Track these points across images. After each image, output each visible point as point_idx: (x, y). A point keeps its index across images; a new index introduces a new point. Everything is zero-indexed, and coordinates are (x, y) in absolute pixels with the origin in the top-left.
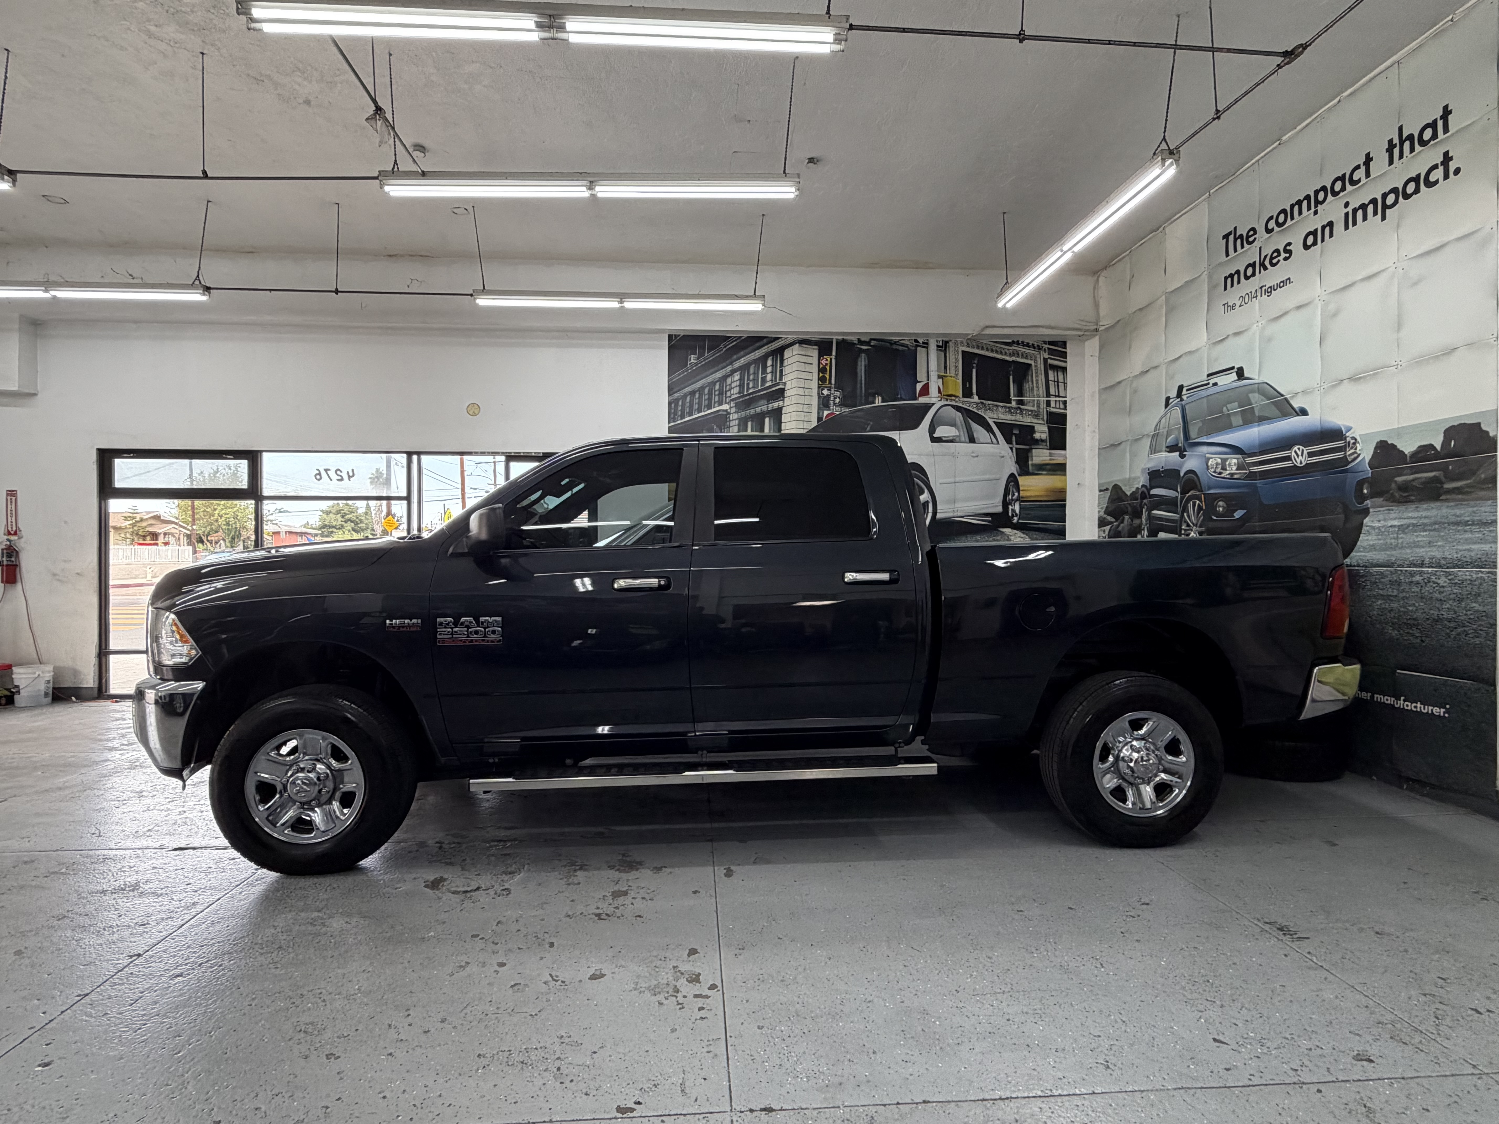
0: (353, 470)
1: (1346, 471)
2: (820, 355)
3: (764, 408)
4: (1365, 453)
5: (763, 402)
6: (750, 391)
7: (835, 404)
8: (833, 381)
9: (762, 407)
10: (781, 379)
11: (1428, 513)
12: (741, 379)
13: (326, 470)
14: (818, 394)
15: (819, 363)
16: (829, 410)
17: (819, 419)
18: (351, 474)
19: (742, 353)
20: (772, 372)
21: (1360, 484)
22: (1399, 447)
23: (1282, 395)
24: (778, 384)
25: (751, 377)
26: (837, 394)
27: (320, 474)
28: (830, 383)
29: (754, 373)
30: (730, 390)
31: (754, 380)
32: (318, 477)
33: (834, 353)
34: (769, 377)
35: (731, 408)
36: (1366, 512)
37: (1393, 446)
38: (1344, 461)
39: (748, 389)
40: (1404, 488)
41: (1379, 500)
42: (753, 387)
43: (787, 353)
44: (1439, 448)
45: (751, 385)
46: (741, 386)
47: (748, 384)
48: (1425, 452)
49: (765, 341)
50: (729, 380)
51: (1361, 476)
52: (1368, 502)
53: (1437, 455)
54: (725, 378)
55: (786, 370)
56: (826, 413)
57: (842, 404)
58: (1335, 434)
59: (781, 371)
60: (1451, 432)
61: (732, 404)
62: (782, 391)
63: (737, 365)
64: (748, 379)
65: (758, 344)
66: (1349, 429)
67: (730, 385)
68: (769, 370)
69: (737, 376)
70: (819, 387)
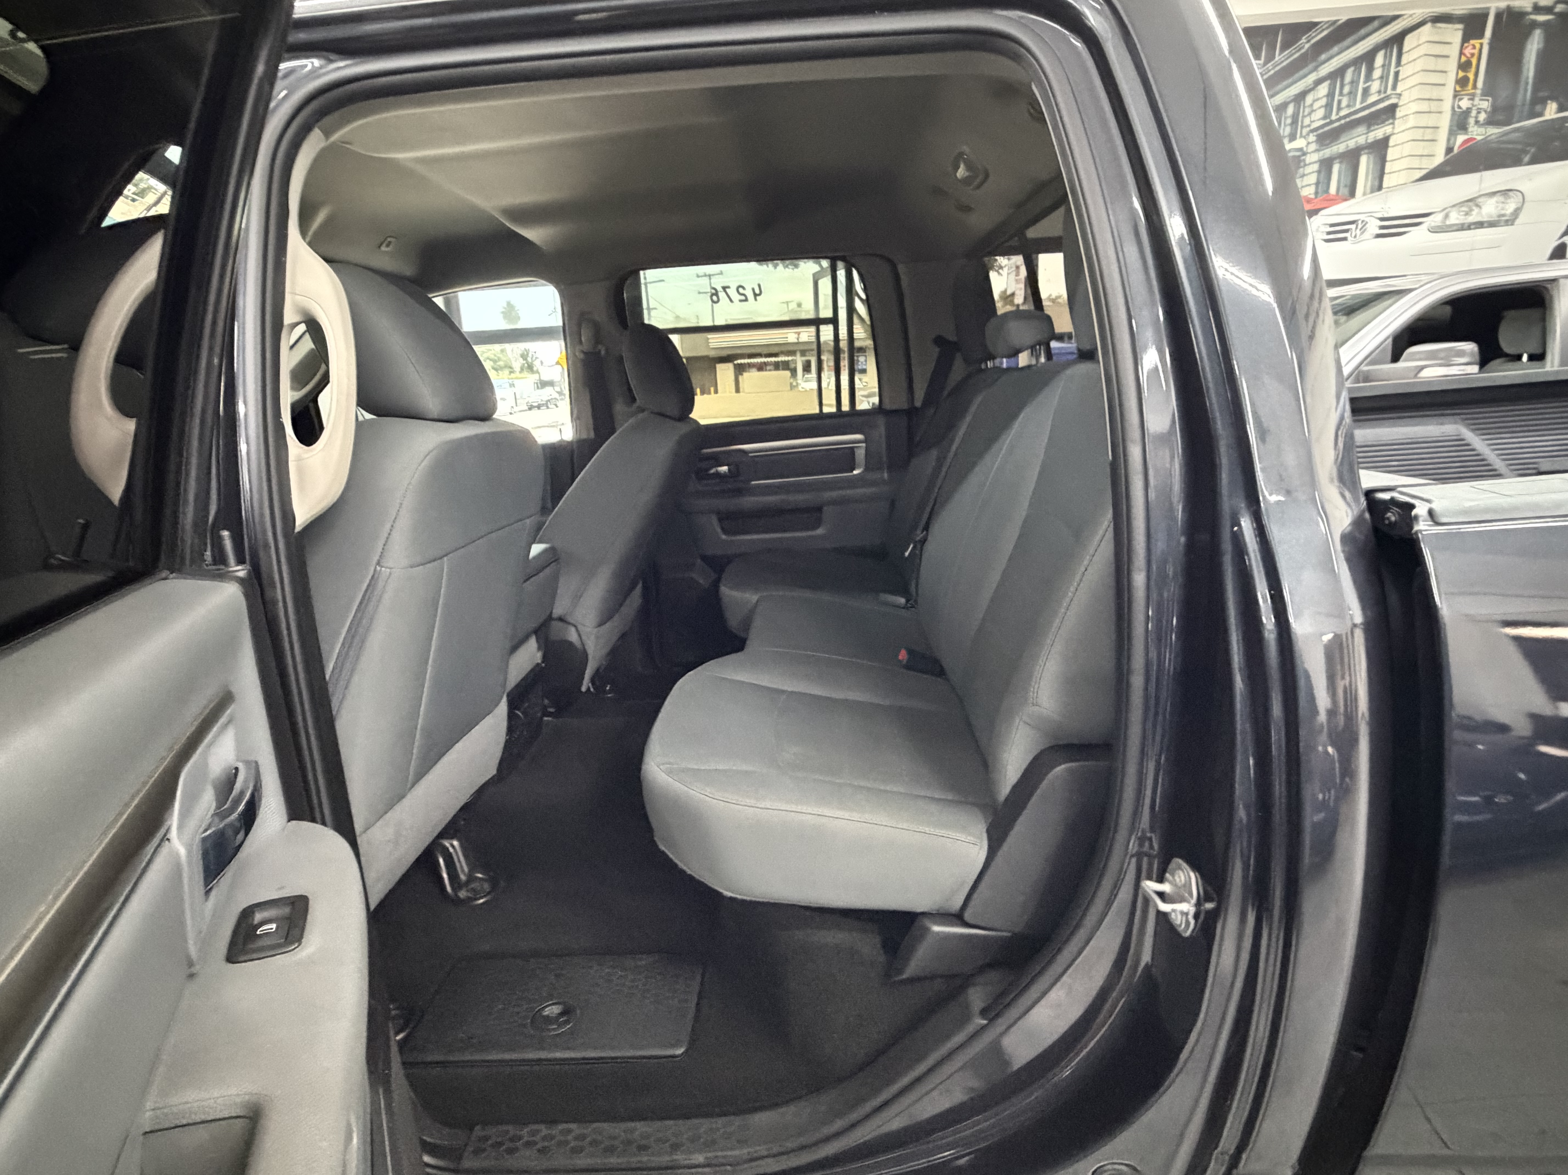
0: (759, 286)
2: (1465, 39)
3: (1361, 140)
5: (1361, 129)
6: (1343, 113)
7: (1477, 122)
8: (1480, 84)
9: (1359, 138)
10: (1394, 87)
12: (1331, 95)
13: (724, 288)
14: (1453, 108)
15: (1461, 53)
16: (1466, 133)
17: (1449, 150)
18: (757, 292)
19: (1336, 49)
20: (1382, 78)
24: (1388, 97)
25: (1346, 89)
26: (1485, 105)
27: (716, 294)
28: (1475, 87)
29: (1352, 82)
30: (1310, 114)
31: (1350, 93)
32: (715, 298)
33: (1488, 32)
34: (1375, 86)
35: (1309, 143)
39: (1339, 109)
42: (1348, 106)
43: (1409, 41)
45: (1344, 103)
46: (1328, 106)
47: (1339, 102)
49: (1376, 24)
50: (1309, 99)
54: (1302, 95)
55: (1404, 72)
56: (1461, 139)
57: (1491, 122)
59: (1397, 74)
61: (1312, 138)
62: (1393, 108)
63: (1325, 70)
64: (1341, 94)
65: (1363, 32)
67: (1311, 105)
68: (1377, 73)
69: (1323, 89)
70: (1455, 96)
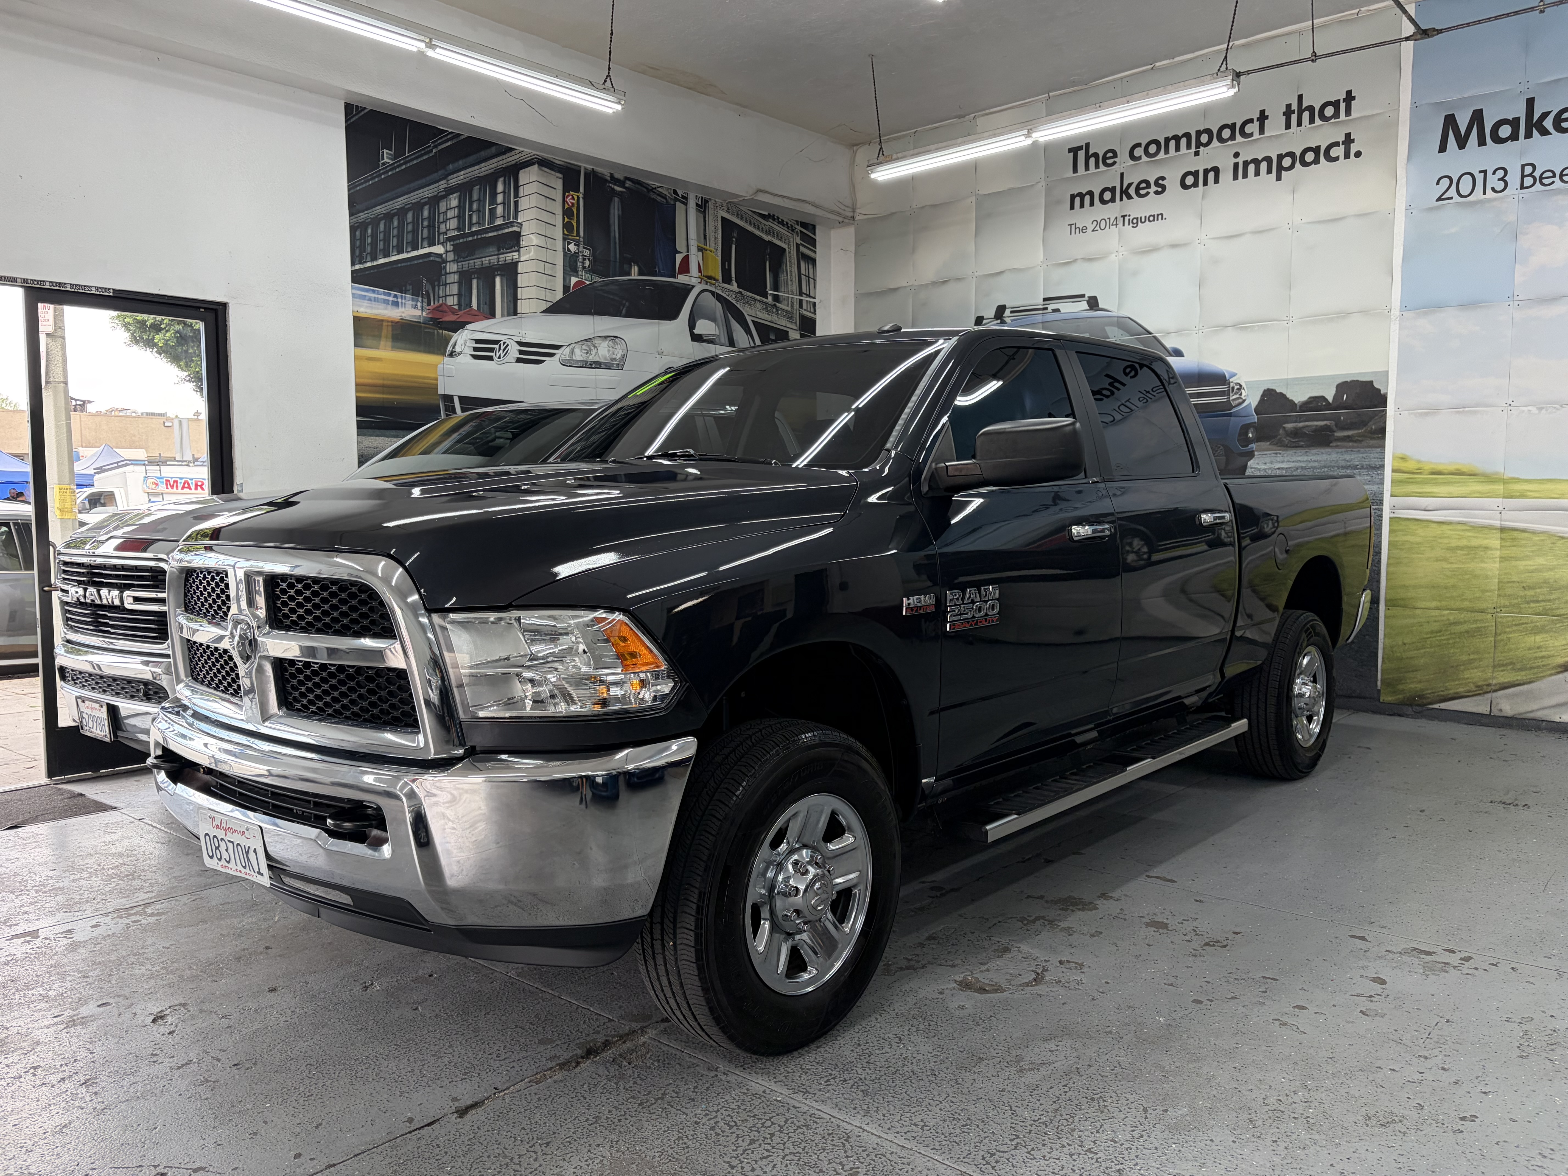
1: (1230, 415)
2: (565, 190)
3: (494, 260)
4: (1252, 399)
5: (492, 250)
6: (474, 229)
7: (584, 268)
8: (582, 234)
9: (489, 259)
10: (516, 217)
11: (1318, 458)
12: (461, 207)
14: (564, 249)
15: (564, 201)
16: (577, 276)
17: (566, 288)
19: (461, 163)
20: (504, 203)
21: (1246, 428)
22: (1288, 396)
23: (1150, 333)
24: (511, 224)
25: (475, 206)
26: (587, 253)
28: (578, 234)
29: (479, 200)
30: (445, 222)
31: (478, 211)
33: (582, 189)
34: (500, 210)
35: (447, 252)
36: (1251, 455)
37: (1282, 395)
38: (1228, 405)
39: (471, 225)
40: (1296, 433)
41: (1266, 444)
42: (478, 223)
43: (524, 176)
44: (1330, 399)
45: (474, 220)
46: (460, 217)
47: (470, 216)
48: (1315, 404)
49: (493, 150)
50: (443, 206)
51: (1248, 421)
52: (1253, 446)
53: (1329, 406)
54: (434, 201)
55: (523, 204)
56: (574, 280)
57: (592, 270)
58: (1219, 379)
59: (516, 203)
60: (1343, 387)
61: (449, 247)
62: (517, 236)
63: (455, 180)
64: (470, 209)
65: (483, 154)
66: (1234, 375)
67: (445, 213)
68: (500, 198)
69: (454, 201)
70: (564, 239)
